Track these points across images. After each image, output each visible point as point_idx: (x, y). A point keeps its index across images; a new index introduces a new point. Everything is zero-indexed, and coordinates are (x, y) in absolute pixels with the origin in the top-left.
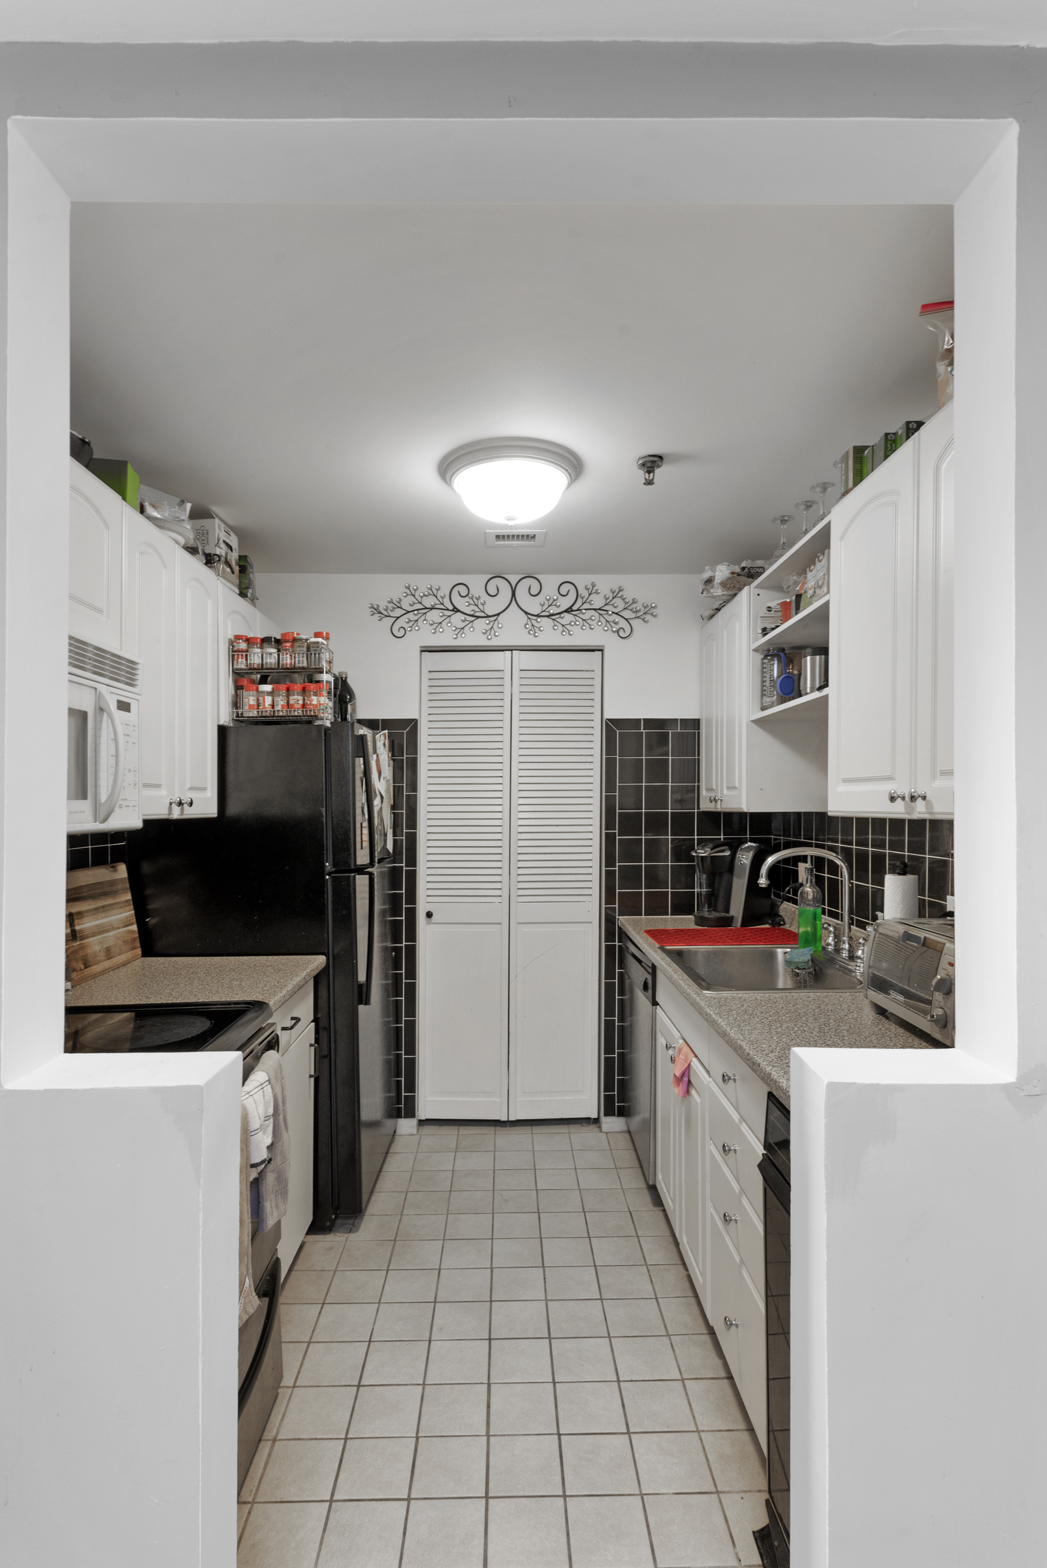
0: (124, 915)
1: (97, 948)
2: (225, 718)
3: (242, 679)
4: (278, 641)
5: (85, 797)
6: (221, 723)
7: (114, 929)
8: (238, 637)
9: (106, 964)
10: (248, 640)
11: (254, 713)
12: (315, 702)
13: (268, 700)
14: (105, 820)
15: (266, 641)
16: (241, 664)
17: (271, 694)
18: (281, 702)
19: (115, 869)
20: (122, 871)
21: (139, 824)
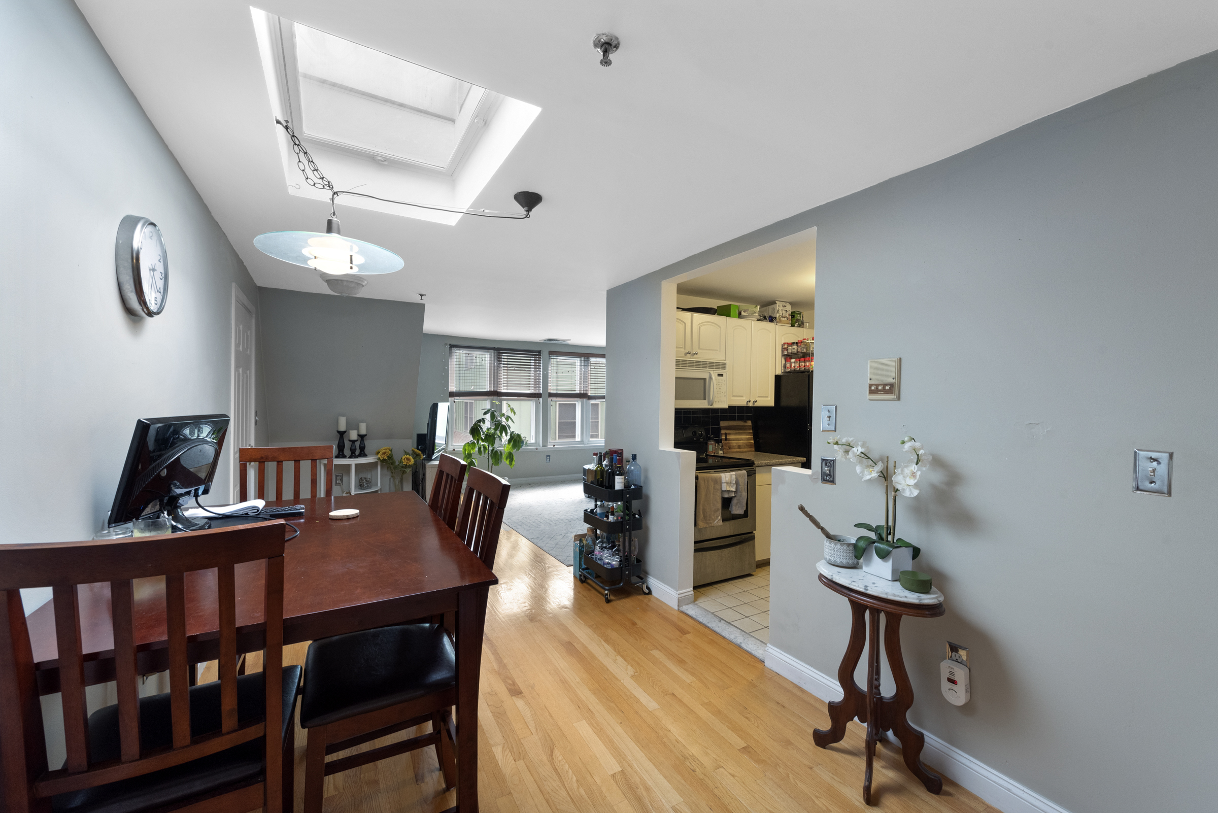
0: (748, 437)
1: (735, 444)
2: (779, 372)
3: (788, 357)
4: (797, 343)
5: (705, 399)
6: (777, 374)
7: (742, 440)
8: (784, 344)
9: (738, 450)
10: (788, 344)
11: (789, 370)
12: (808, 365)
13: (793, 365)
14: (712, 405)
15: (793, 343)
16: (786, 353)
17: (795, 362)
18: (797, 365)
19: (746, 422)
20: (749, 423)
21: (727, 407)
